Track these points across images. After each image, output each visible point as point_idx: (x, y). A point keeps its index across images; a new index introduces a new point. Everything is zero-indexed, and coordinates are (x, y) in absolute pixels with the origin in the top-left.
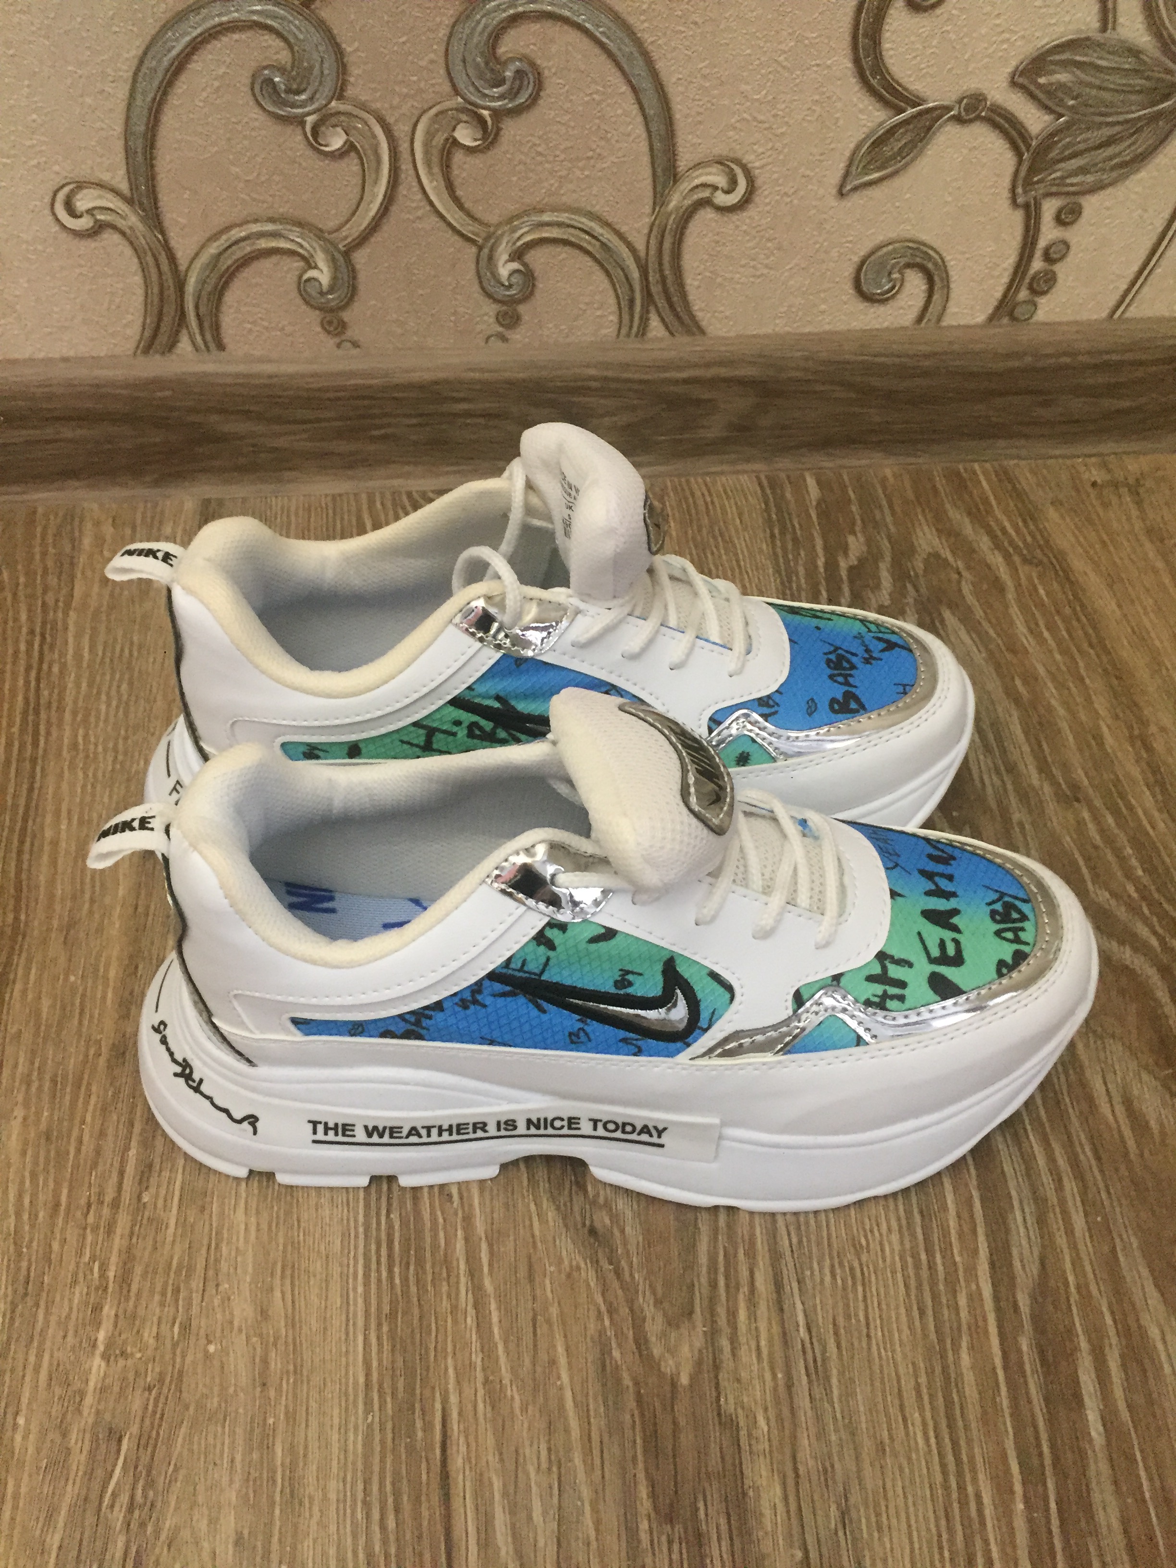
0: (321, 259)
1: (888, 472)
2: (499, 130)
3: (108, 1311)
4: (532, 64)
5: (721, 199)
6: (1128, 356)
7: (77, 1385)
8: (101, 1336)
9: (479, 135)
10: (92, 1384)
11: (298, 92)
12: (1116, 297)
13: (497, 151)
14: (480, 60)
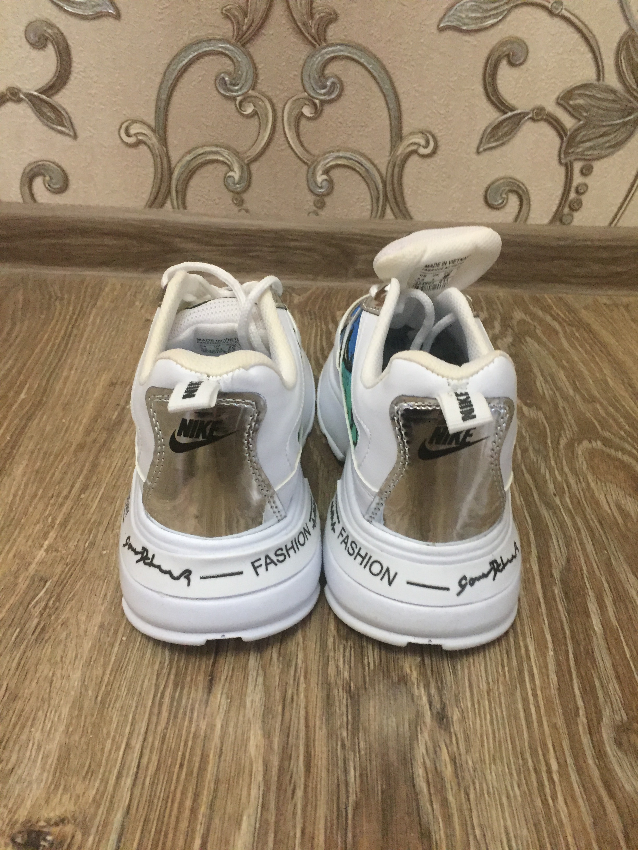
0: (236, 167)
1: (501, 294)
2: (322, 110)
3: (52, 534)
4: (339, 79)
5: (423, 151)
6: (618, 243)
7: (29, 559)
8: (47, 543)
9: (314, 111)
10: (36, 560)
11: (235, 85)
12: (612, 215)
13: (321, 120)
14: (316, 76)
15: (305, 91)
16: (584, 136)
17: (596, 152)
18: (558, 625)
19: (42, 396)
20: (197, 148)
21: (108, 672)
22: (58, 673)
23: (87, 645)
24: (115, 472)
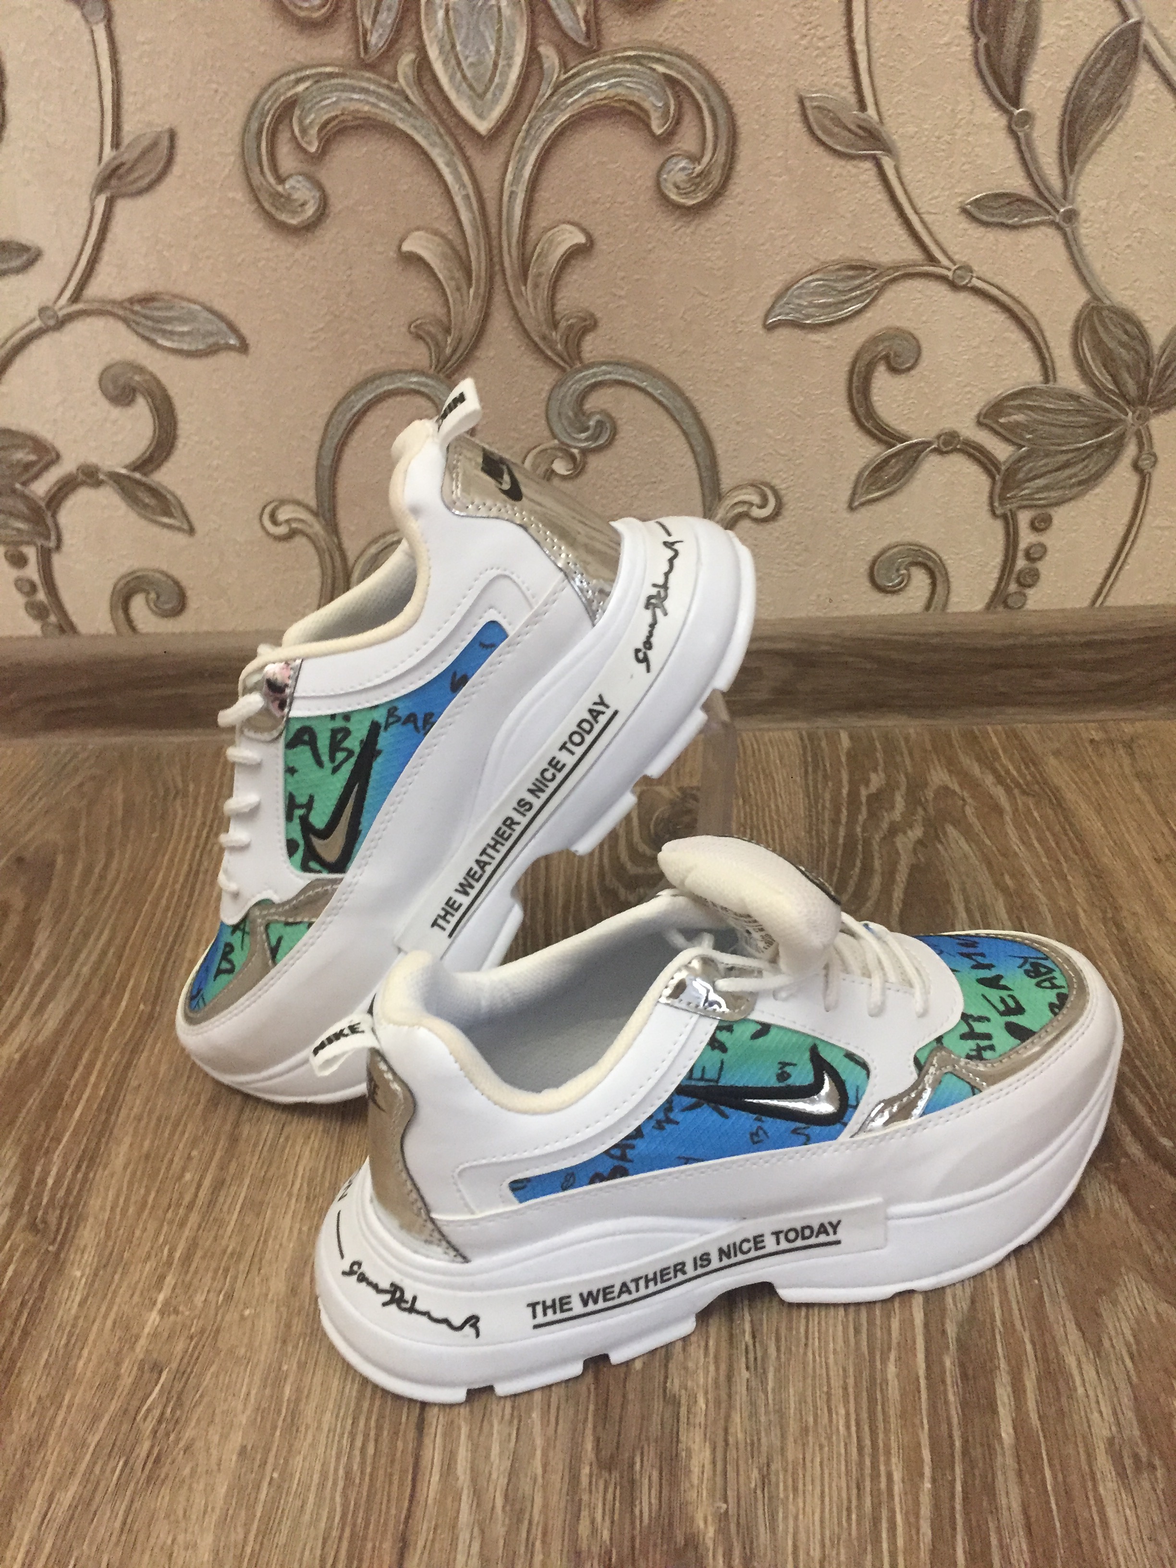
1: (912, 731)
2: (585, 464)
3: (170, 1280)
4: (609, 416)
5: (757, 512)
6: (1110, 636)
7: (135, 1331)
8: (161, 1298)
9: (571, 466)
10: (146, 1331)
12: (1094, 589)
13: (584, 478)
14: (571, 414)
15: (554, 436)
16: (1031, 470)
17: (1053, 494)
18: (944, 1427)
19: (154, 1004)
20: (384, 535)
21: (251, 1537)
22: (181, 1538)
23: (222, 1490)
24: (265, 1153)
